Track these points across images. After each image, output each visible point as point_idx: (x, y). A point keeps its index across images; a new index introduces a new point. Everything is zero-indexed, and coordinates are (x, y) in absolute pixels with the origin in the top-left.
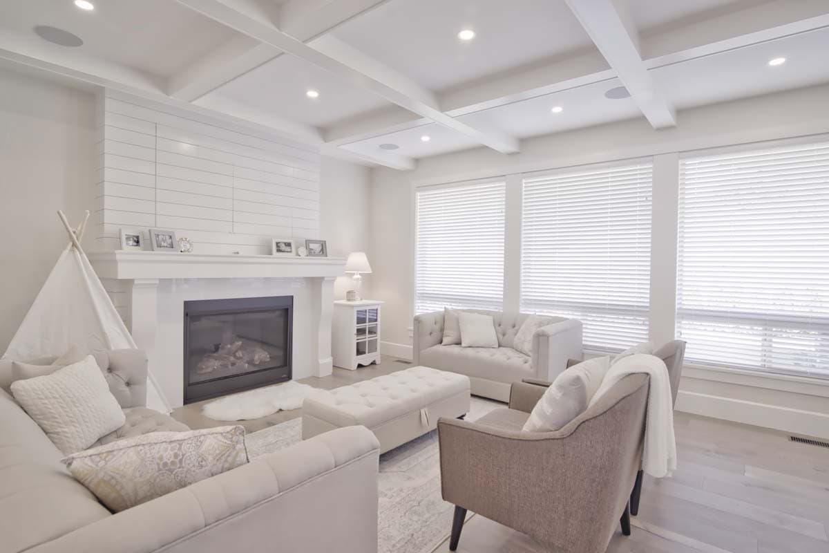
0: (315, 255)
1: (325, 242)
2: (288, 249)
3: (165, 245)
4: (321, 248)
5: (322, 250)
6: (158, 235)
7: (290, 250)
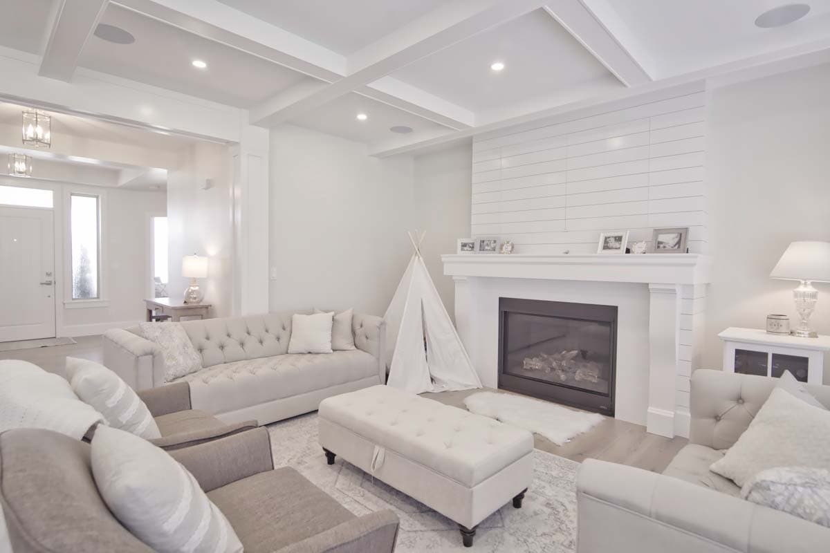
0: (665, 250)
1: (687, 229)
2: (617, 245)
3: (489, 248)
4: (677, 240)
5: (679, 243)
6: (483, 241)
7: (618, 246)
